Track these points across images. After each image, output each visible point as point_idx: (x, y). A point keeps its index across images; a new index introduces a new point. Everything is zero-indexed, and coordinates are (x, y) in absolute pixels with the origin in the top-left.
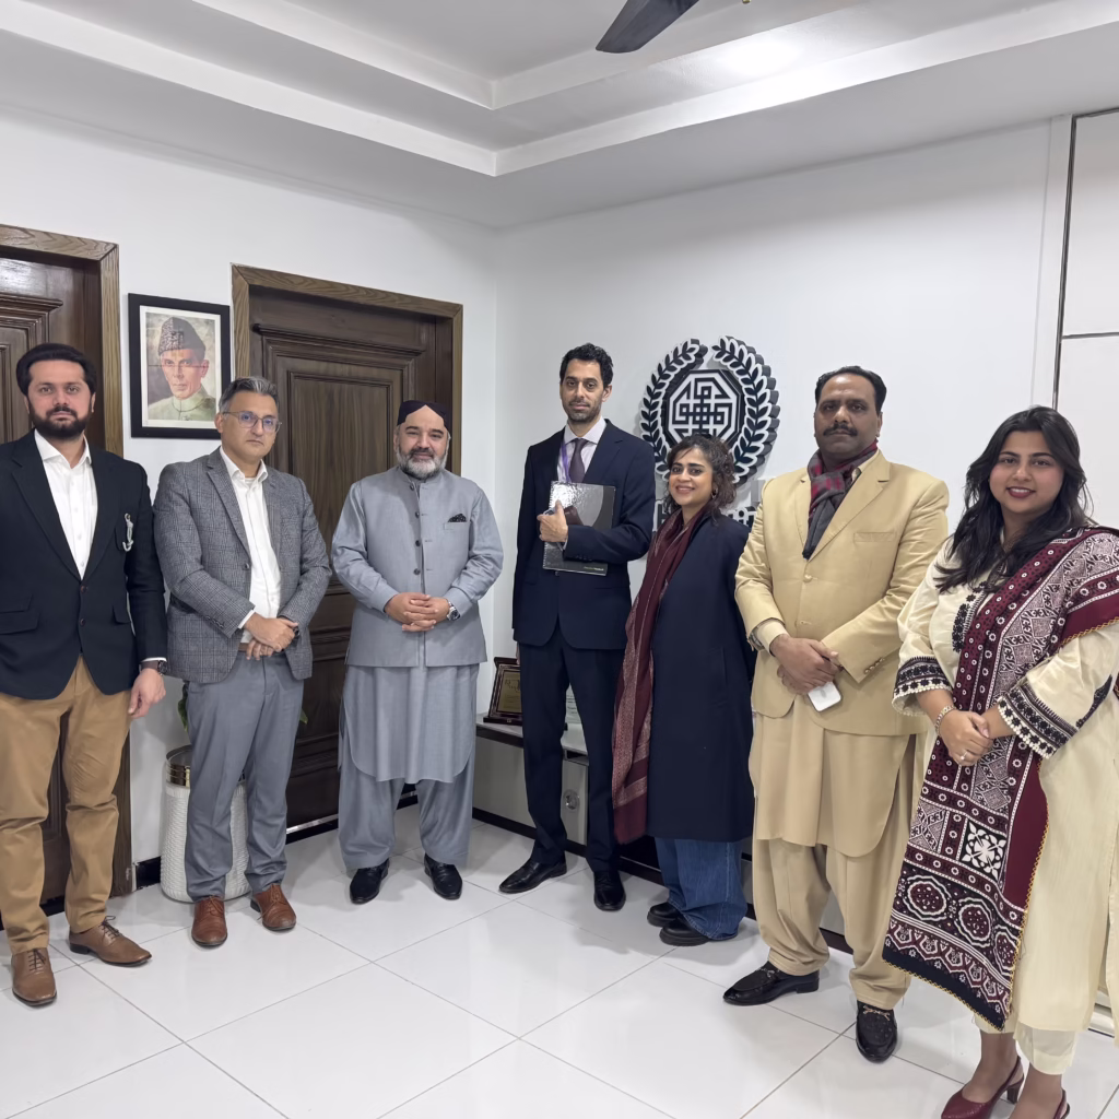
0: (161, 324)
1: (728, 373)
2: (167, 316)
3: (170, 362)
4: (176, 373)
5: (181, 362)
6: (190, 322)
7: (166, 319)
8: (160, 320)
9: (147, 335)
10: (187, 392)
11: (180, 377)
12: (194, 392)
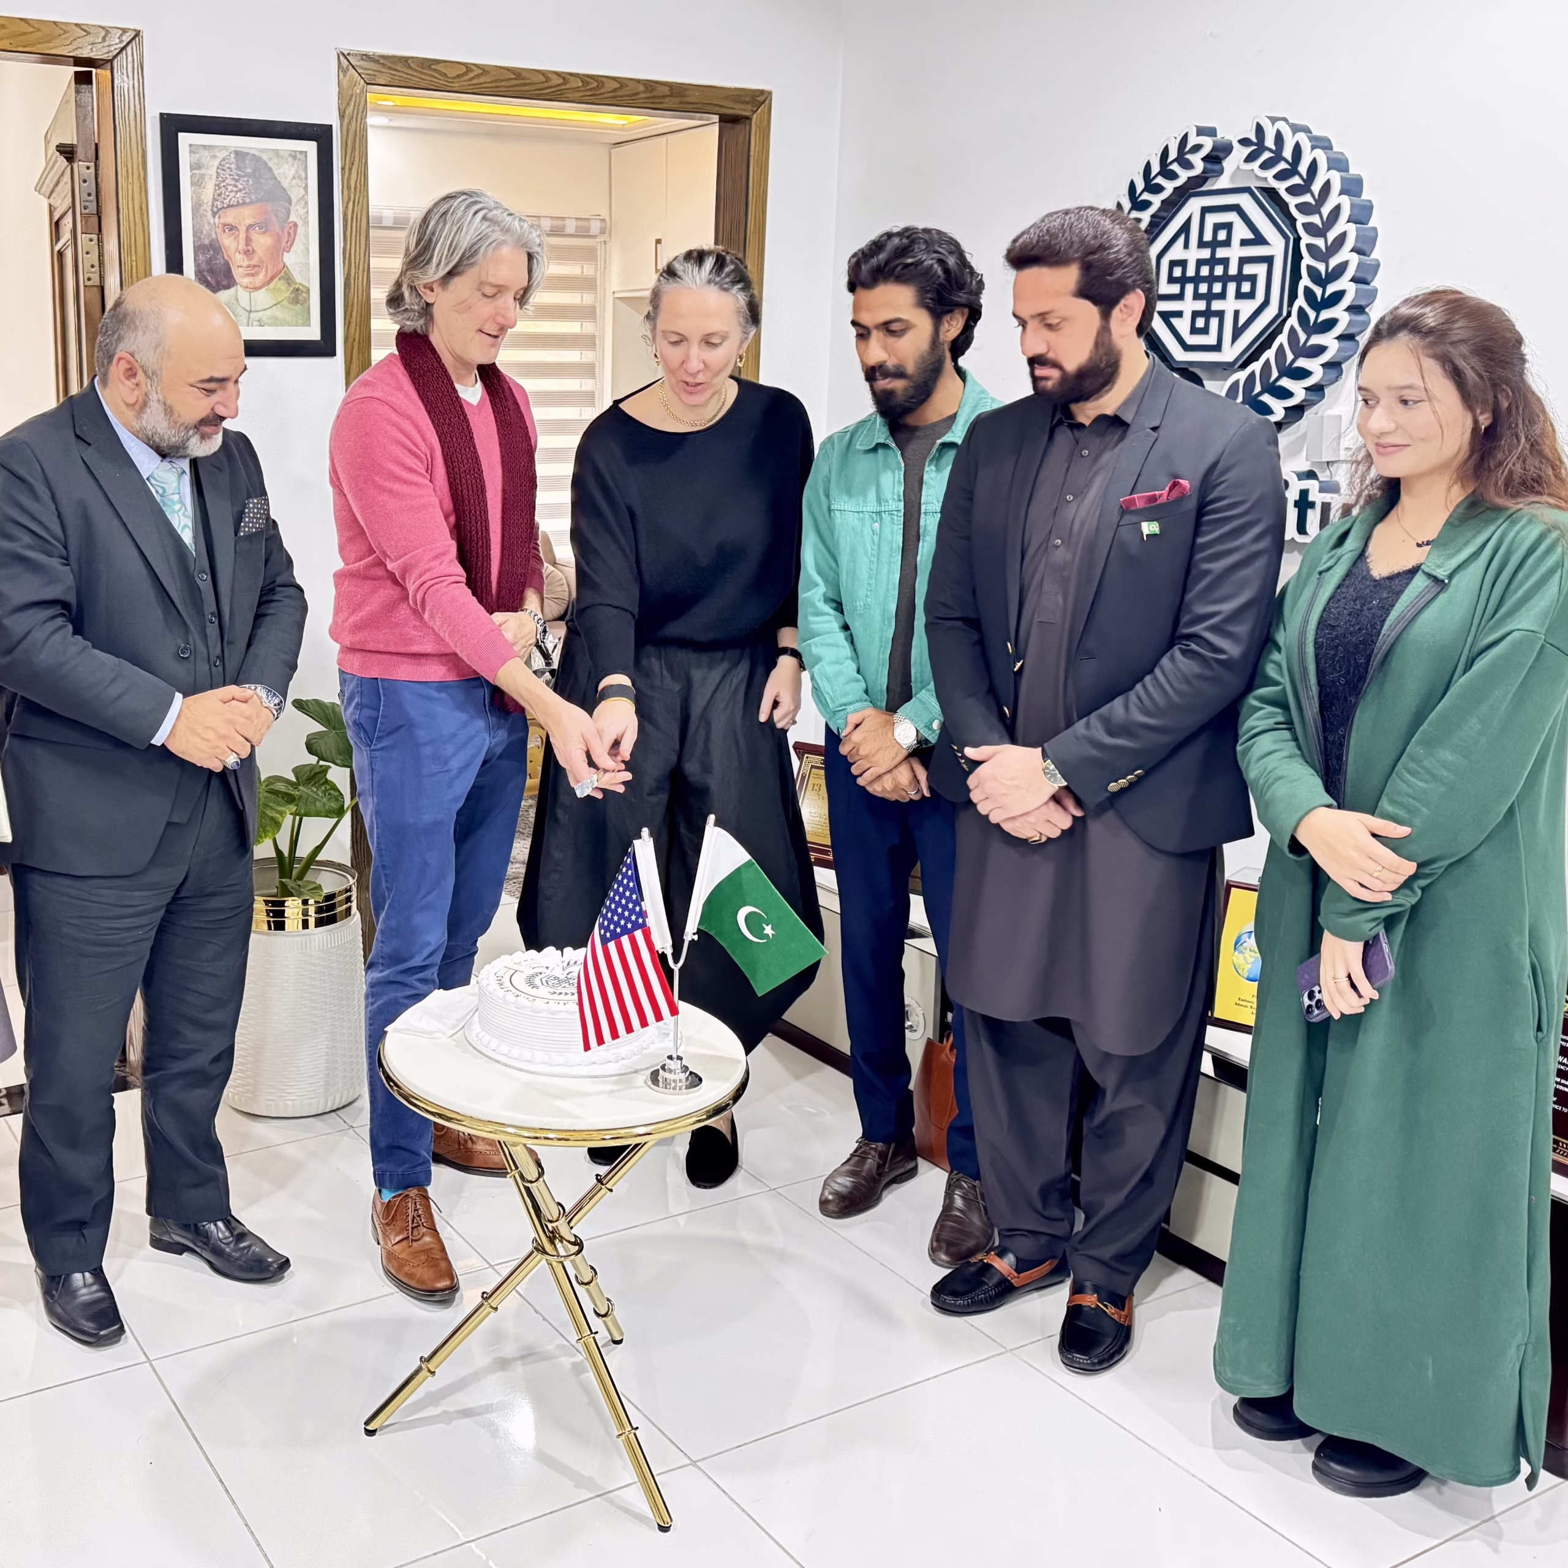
0: (216, 163)
1: (1271, 194)
2: (225, 148)
3: (232, 228)
4: (242, 246)
5: (249, 227)
6: (264, 157)
7: (224, 154)
8: (215, 157)
9: (192, 184)
10: (261, 278)
11: (248, 253)
12: (272, 278)
